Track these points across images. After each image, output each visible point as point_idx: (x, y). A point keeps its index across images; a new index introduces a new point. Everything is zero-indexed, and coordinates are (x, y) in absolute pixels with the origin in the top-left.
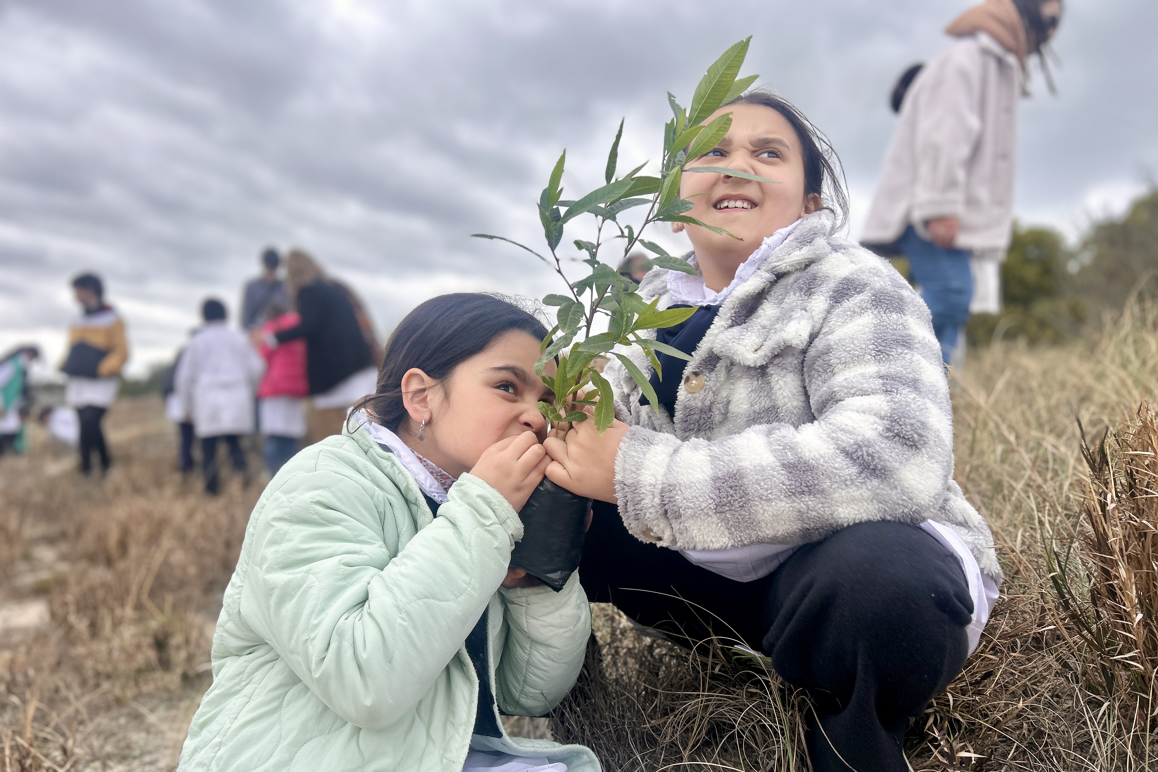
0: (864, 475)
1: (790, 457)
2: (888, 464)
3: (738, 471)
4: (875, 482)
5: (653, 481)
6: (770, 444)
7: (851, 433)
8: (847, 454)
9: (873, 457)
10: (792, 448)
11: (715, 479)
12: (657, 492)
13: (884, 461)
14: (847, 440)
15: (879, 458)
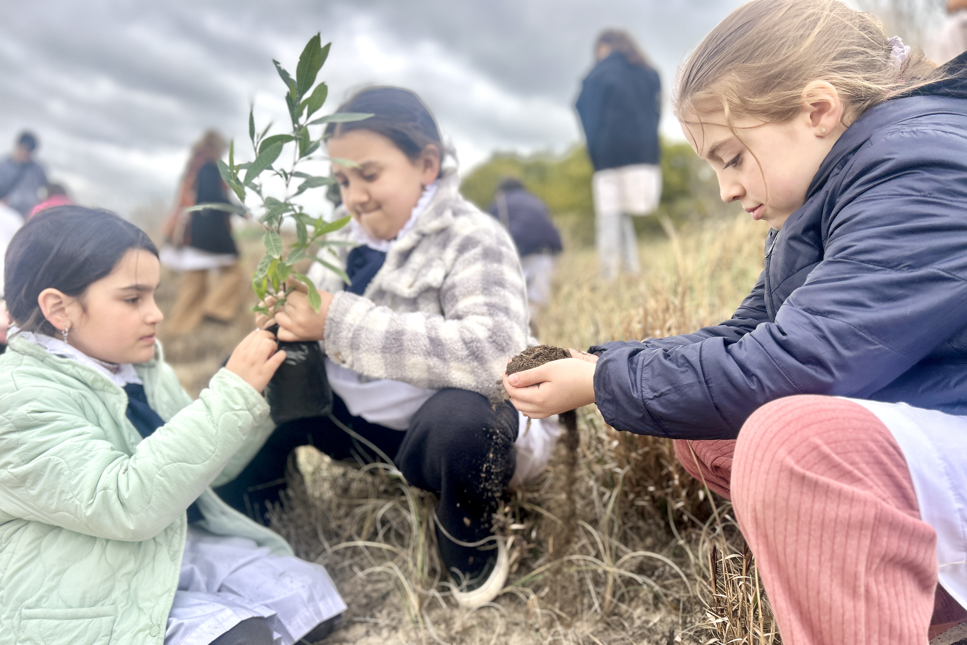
0: (470, 358)
1: (433, 334)
2: (486, 356)
3: (402, 330)
4: (476, 364)
5: (352, 323)
6: (426, 323)
7: (471, 332)
8: (465, 343)
9: (478, 349)
10: (436, 329)
11: (387, 332)
12: (352, 329)
13: (484, 353)
14: (468, 336)
15: (482, 351)
